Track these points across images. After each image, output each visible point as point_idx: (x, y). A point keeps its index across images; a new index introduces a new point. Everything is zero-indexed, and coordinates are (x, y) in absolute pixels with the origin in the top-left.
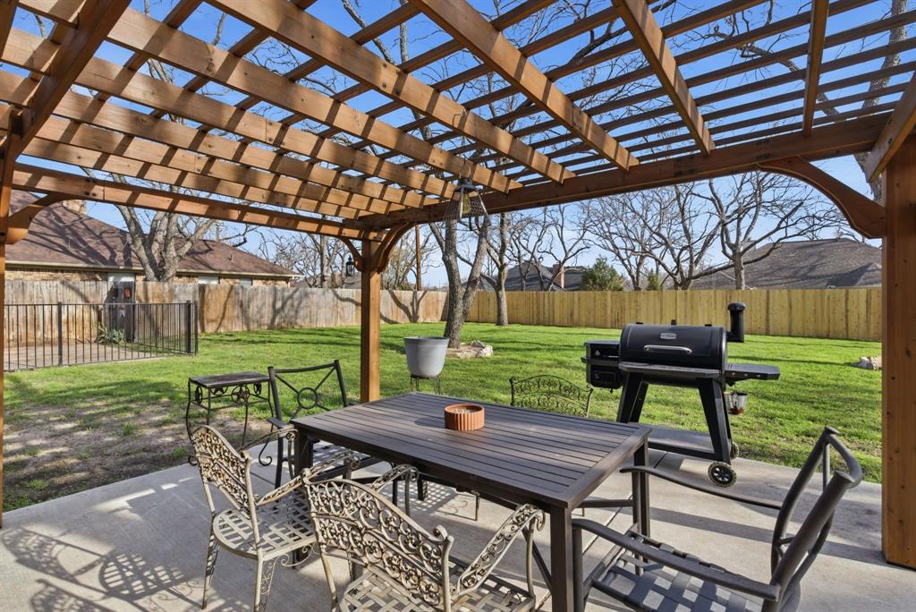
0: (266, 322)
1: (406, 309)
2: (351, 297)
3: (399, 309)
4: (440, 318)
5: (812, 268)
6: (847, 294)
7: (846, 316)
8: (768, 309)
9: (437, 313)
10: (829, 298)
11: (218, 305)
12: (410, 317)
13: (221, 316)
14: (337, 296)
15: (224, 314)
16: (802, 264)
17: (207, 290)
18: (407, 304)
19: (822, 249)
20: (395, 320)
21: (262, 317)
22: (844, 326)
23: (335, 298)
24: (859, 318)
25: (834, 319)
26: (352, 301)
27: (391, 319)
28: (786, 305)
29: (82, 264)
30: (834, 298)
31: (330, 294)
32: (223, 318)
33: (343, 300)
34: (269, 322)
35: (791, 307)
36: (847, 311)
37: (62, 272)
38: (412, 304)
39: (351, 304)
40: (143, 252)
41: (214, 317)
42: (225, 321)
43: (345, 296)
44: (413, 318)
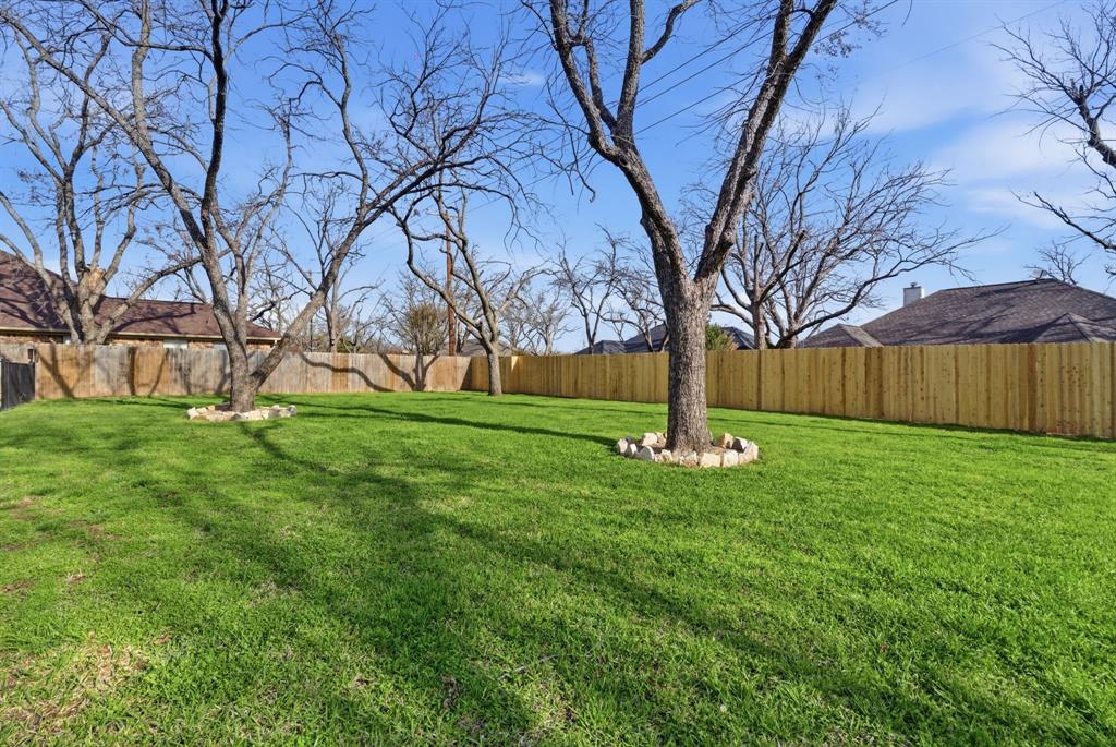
0: (211, 387)
1: (406, 377)
2: (326, 362)
3: (396, 376)
4: (459, 385)
5: (987, 323)
6: (844, 354)
7: (843, 385)
8: (759, 376)
9: (454, 380)
10: (824, 359)
11: (151, 367)
12: (412, 385)
13: (155, 379)
14: (307, 360)
15: (159, 378)
16: (974, 317)
17: (138, 352)
18: (409, 370)
19: (1012, 295)
20: (389, 387)
21: (206, 381)
22: (841, 398)
23: (304, 363)
24: (857, 388)
25: (830, 387)
26: (327, 366)
27: (384, 386)
28: (779, 371)
29: (33, 329)
30: (830, 360)
31: (296, 360)
32: (157, 382)
33: (314, 365)
34: (216, 387)
35: (783, 373)
36: (844, 377)
37: (14, 335)
38: (416, 371)
39: (326, 369)
40: (69, 315)
41: (145, 381)
42: (160, 386)
43: (318, 361)
44: (419, 386)
